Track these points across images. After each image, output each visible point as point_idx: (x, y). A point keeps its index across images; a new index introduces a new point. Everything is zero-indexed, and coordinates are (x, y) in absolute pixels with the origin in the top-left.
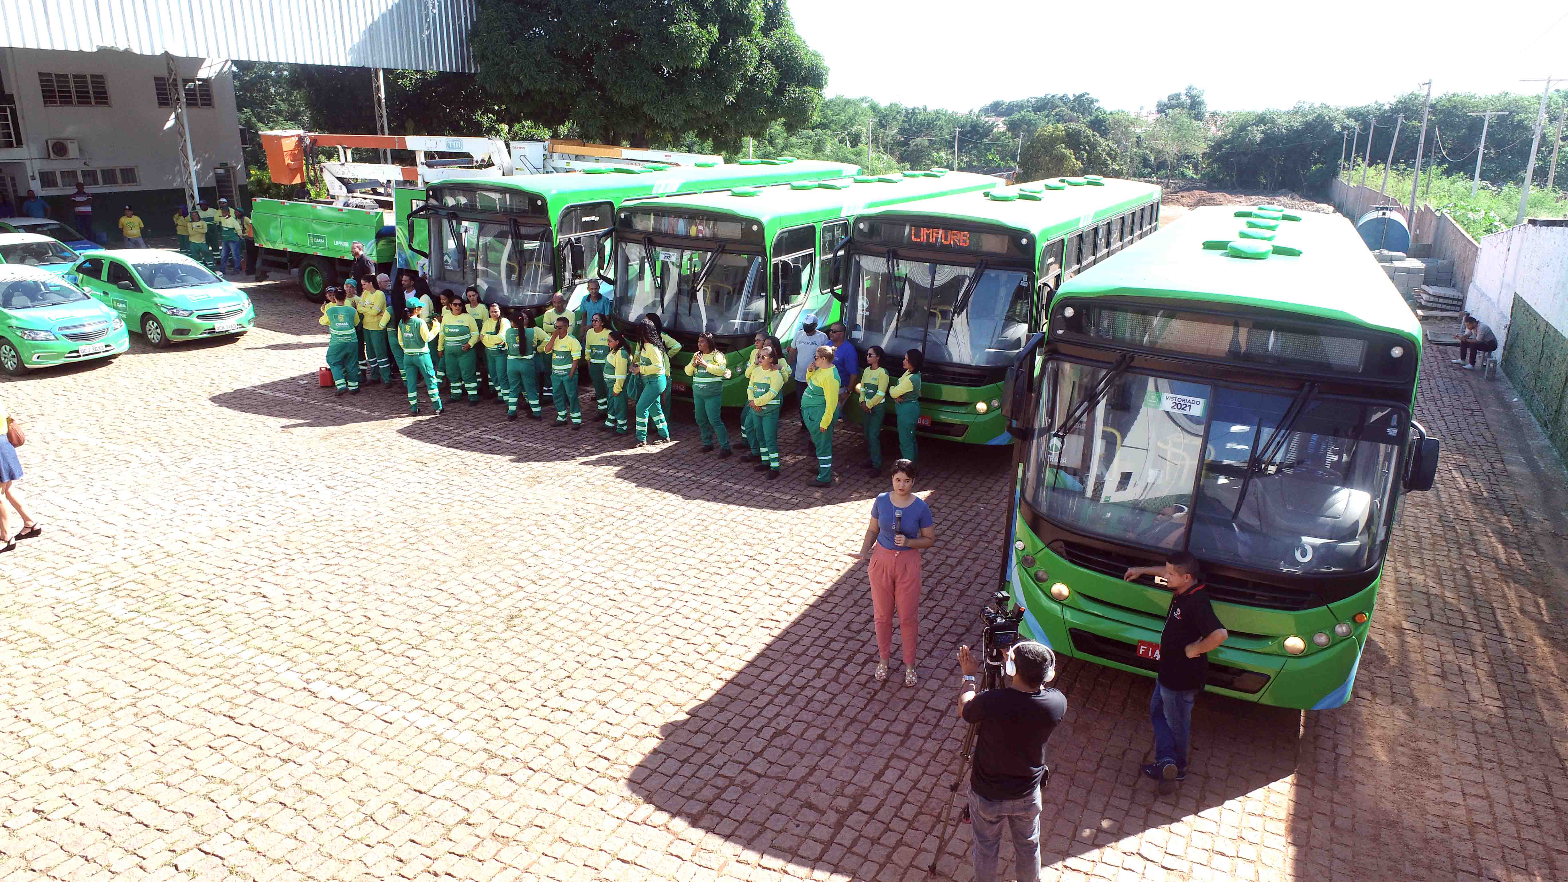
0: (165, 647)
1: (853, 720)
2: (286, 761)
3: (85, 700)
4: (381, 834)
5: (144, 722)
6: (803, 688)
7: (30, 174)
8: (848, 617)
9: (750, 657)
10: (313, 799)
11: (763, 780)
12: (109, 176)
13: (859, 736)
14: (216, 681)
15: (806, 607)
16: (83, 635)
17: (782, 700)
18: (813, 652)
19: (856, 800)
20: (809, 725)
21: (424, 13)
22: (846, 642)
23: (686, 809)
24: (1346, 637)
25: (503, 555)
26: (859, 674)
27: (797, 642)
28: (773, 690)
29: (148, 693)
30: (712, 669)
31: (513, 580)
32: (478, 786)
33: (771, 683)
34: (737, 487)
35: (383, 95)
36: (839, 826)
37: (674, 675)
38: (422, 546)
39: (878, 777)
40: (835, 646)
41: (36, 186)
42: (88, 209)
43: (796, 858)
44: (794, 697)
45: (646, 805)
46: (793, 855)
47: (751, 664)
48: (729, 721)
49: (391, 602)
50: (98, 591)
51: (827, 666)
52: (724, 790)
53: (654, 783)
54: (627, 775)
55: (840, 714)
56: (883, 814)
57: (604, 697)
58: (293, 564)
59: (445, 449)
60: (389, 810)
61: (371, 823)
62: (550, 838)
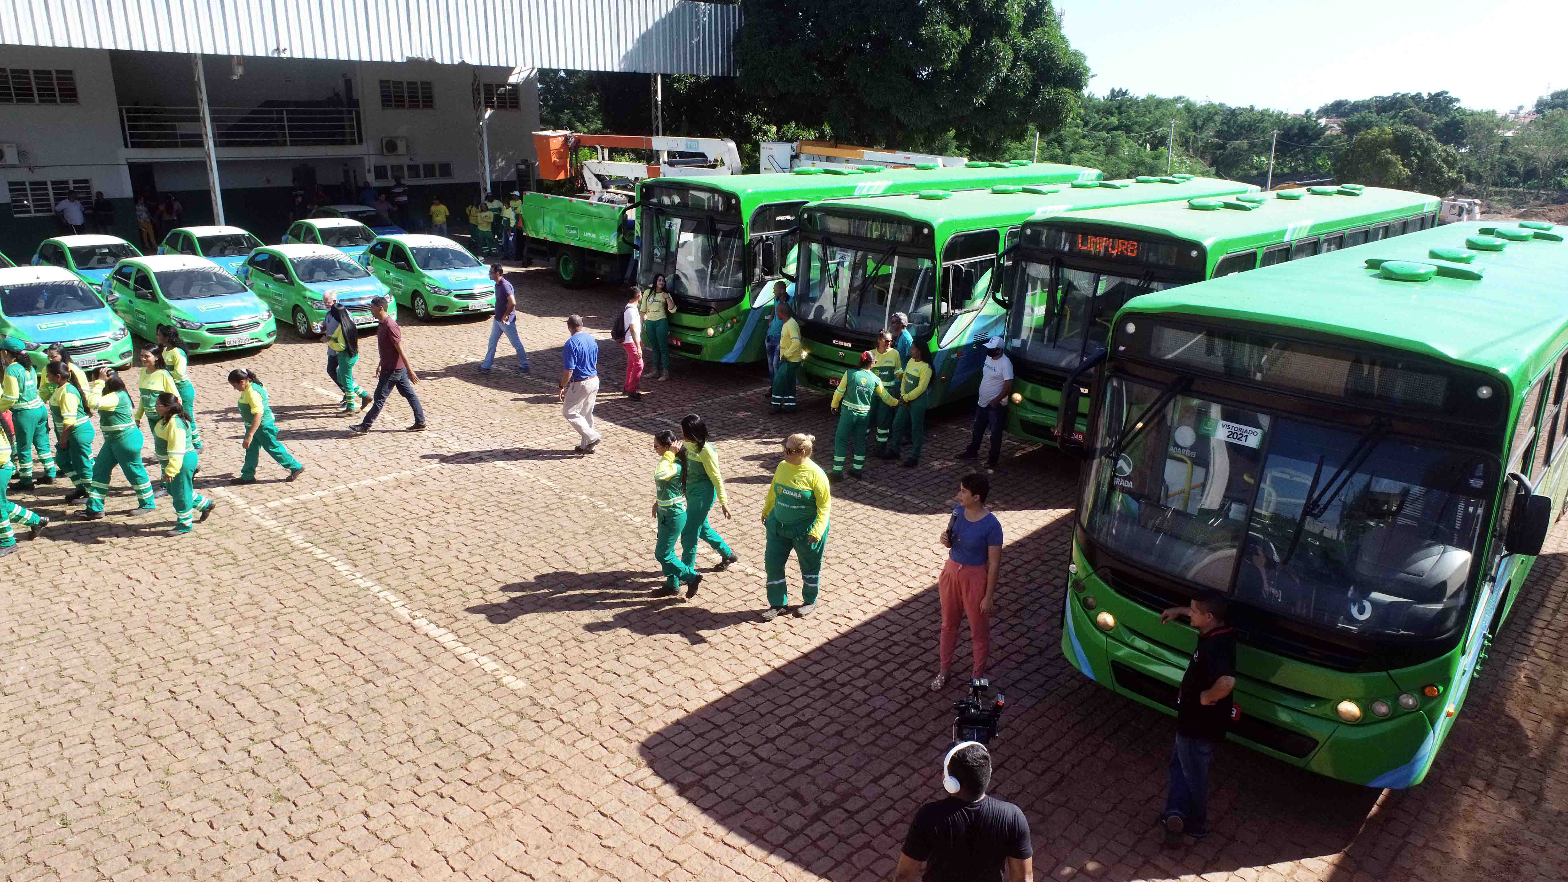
0: (319, 573)
1: (879, 722)
2: (367, 682)
3: (241, 609)
4: (415, 754)
5: (277, 634)
6: (843, 685)
7: (367, 167)
8: (923, 623)
9: (806, 649)
10: (374, 716)
11: (764, 764)
12: (430, 170)
13: (877, 738)
14: (344, 607)
15: (885, 609)
16: (264, 557)
17: (819, 693)
18: (869, 653)
19: (845, 797)
20: (833, 720)
21: (695, 20)
22: (908, 648)
23: (680, 779)
24: (1411, 711)
25: (624, 529)
26: (906, 679)
27: (859, 641)
28: (812, 683)
29: (290, 610)
30: (766, 655)
31: (622, 551)
32: (511, 728)
33: (814, 676)
34: (872, 486)
35: (659, 98)
36: (816, 818)
37: (728, 655)
38: (559, 513)
39: (875, 781)
40: (896, 650)
41: (371, 178)
42: (405, 198)
43: (760, 841)
44: (831, 692)
45: (647, 769)
46: (758, 837)
47: (805, 656)
48: (758, 705)
49: (511, 559)
50: (291, 522)
51: (877, 668)
52: (722, 767)
53: (661, 751)
54: (642, 739)
55: (868, 715)
56: (863, 816)
57: (653, 667)
58: (447, 517)
59: (619, 427)
60: (430, 735)
61: (411, 744)
62: (550, 782)
